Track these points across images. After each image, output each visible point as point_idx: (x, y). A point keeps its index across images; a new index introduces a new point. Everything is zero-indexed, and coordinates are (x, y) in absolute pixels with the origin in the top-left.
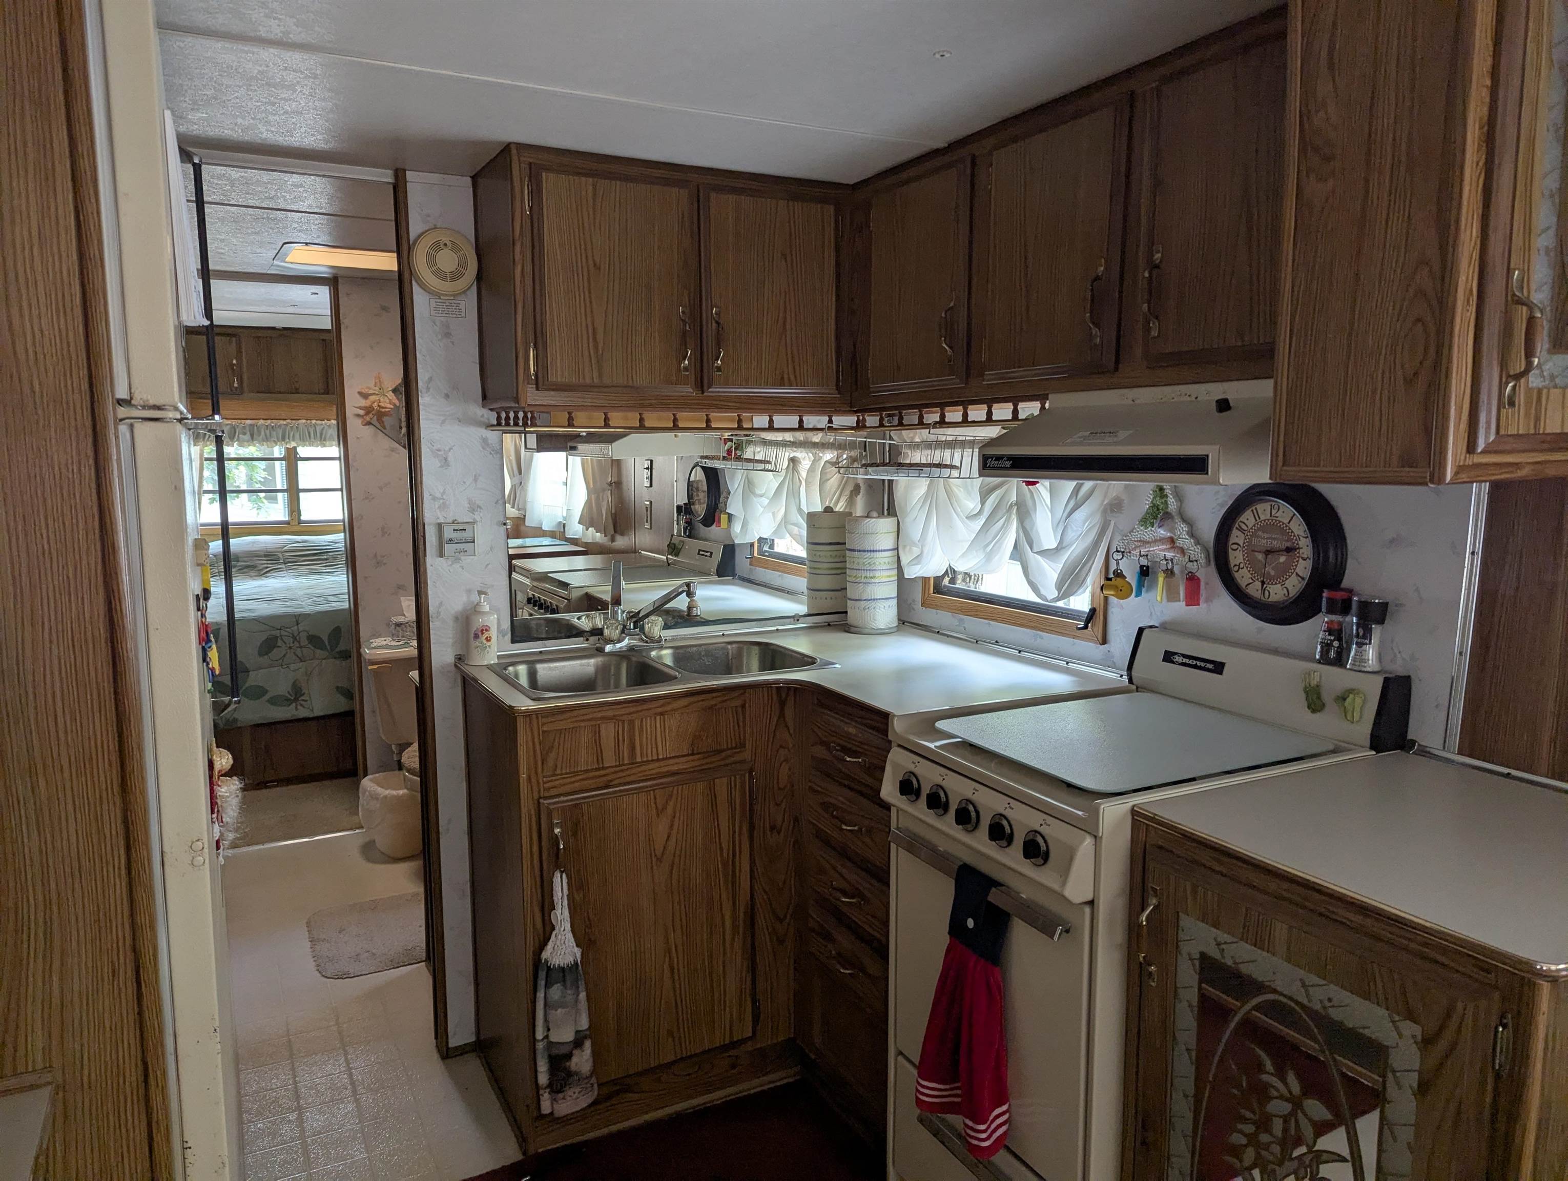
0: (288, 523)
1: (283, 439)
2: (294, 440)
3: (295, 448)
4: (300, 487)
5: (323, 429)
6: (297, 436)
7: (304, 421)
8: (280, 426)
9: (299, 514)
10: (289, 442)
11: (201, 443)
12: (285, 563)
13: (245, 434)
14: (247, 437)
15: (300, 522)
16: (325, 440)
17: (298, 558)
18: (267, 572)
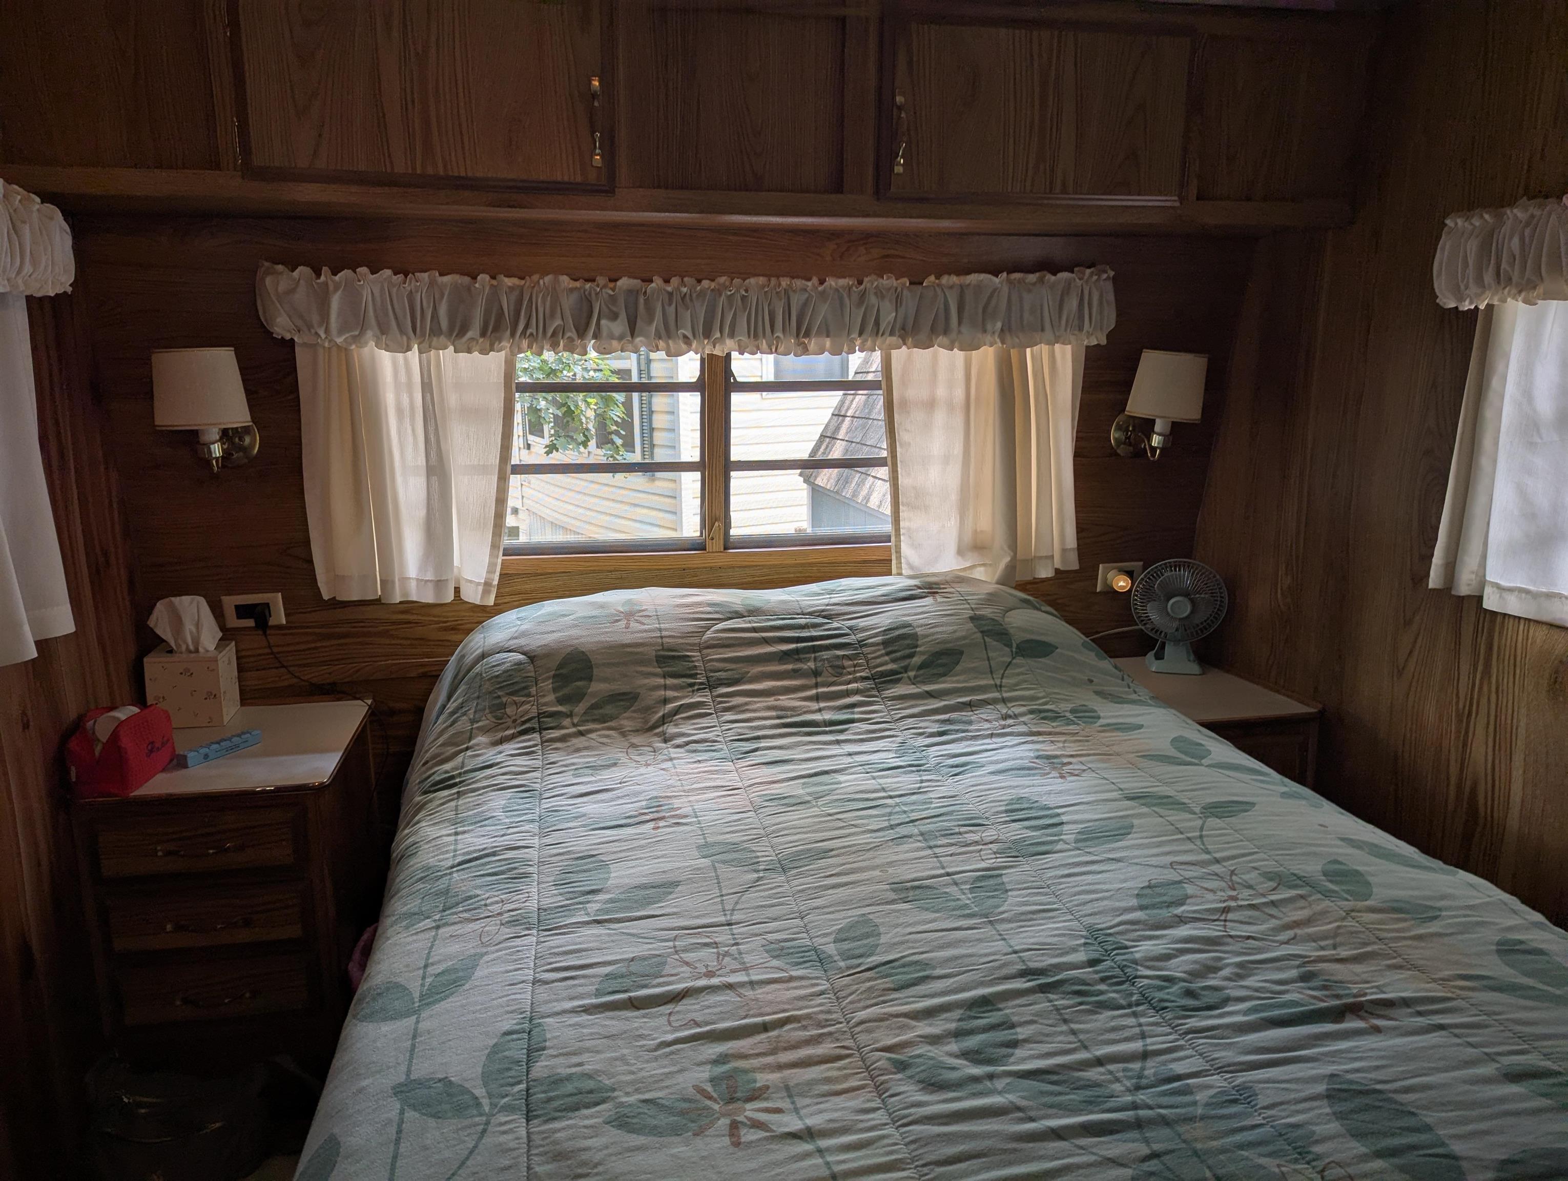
0: (699, 546)
1: (707, 334)
2: (732, 335)
3: (728, 357)
4: (734, 457)
5: (806, 304)
6: (742, 323)
7: (762, 280)
8: (702, 294)
9: (727, 525)
10: (721, 340)
11: (505, 344)
12: (711, 685)
13: (614, 317)
14: (619, 326)
15: (728, 544)
16: (807, 334)
17: (743, 668)
18: (663, 720)
